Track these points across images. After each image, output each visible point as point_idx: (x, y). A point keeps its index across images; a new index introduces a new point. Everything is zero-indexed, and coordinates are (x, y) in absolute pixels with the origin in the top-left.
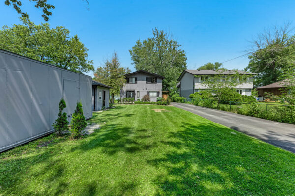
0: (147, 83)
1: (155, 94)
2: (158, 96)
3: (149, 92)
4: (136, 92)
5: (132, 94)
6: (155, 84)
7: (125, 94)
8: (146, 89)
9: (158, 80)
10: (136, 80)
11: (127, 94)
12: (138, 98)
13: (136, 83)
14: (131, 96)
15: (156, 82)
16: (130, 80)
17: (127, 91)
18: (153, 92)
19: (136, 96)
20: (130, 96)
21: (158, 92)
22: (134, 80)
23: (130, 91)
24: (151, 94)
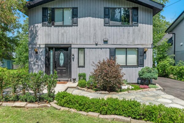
0: (106, 24)
1: (133, 58)
2: (140, 63)
3: (113, 53)
4: (74, 52)
5: (62, 56)
6: (131, 29)
7: (43, 58)
8: (106, 42)
9: (141, 15)
10: (75, 15)
11: (48, 59)
12: (81, 71)
13: (75, 24)
14: (62, 62)
15: (136, 21)
16: (57, 13)
17: (49, 48)
18: (126, 50)
19: (74, 64)
20: (56, 64)
21: (141, 54)
22: (68, 14)
23: (58, 48)
24: (120, 59)
